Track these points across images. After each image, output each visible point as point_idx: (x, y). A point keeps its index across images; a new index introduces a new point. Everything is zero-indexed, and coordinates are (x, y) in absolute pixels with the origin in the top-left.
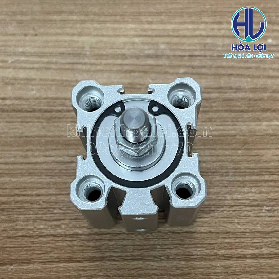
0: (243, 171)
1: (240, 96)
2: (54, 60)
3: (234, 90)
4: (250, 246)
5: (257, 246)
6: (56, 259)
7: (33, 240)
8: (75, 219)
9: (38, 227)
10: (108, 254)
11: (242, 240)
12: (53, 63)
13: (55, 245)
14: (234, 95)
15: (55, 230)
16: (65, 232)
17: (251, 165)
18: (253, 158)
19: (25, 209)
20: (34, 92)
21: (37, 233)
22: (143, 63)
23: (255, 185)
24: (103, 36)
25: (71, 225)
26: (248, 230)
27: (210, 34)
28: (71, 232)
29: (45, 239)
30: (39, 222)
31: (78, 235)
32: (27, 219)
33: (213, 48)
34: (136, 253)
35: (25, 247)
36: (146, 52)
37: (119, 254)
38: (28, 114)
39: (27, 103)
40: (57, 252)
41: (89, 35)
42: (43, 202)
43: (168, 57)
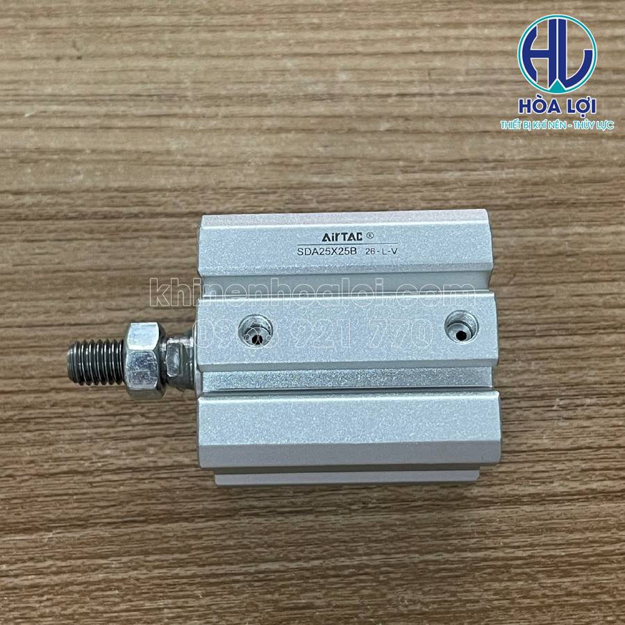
0: (511, 328)
1: (504, 176)
2: (121, 109)
3: (491, 165)
4: (530, 478)
5: (542, 478)
6: (139, 515)
7: (91, 479)
8: (173, 436)
9: (100, 453)
10: (244, 503)
11: (513, 467)
12: (117, 116)
13: (136, 488)
14: (491, 174)
15: (136, 459)
16: (155, 462)
17: (529, 317)
18: (533, 302)
19: (72, 417)
20: (81, 177)
21: (100, 464)
22: (304, 112)
23: (536, 356)
24: (219, 56)
25: (166, 448)
26: (523, 448)
27: (440, 48)
28: (168, 461)
29: (115, 477)
30: (101, 443)
31: (182, 466)
32: (77, 437)
33: (447, 78)
34: (299, 500)
35: (76, 494)
36: (310, 90)
37: (267, 503)
38: (70, 224)
39: (67, 201)
40: (139, 502)
41: (189, 55)
42: (109, 402)
43: (356, 98)
